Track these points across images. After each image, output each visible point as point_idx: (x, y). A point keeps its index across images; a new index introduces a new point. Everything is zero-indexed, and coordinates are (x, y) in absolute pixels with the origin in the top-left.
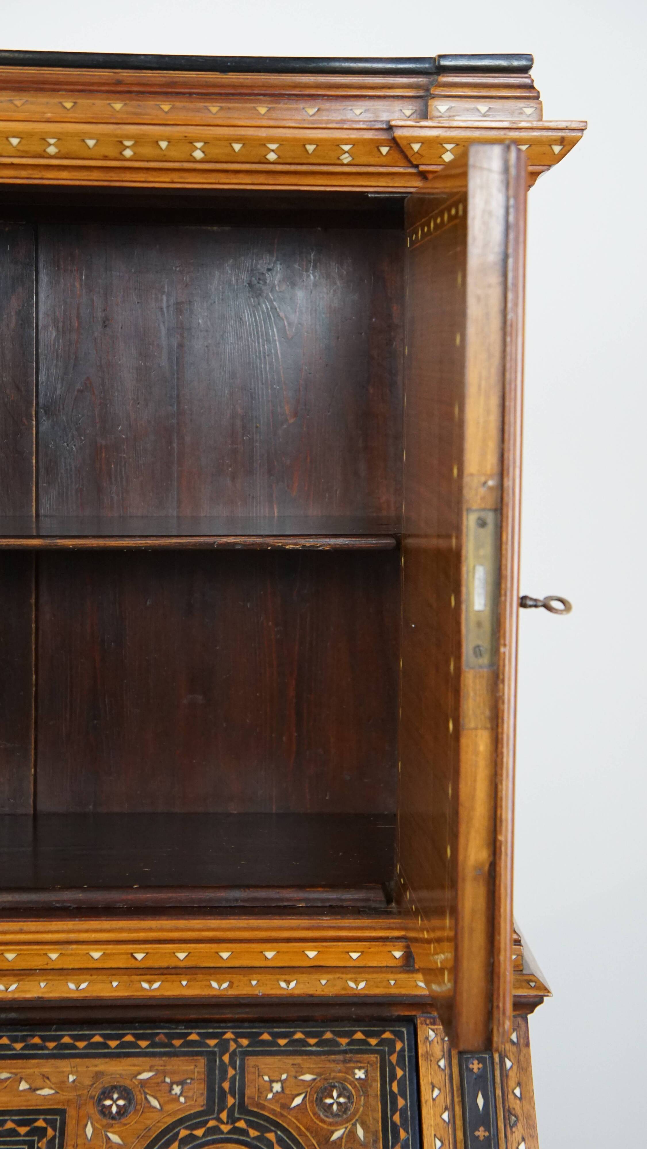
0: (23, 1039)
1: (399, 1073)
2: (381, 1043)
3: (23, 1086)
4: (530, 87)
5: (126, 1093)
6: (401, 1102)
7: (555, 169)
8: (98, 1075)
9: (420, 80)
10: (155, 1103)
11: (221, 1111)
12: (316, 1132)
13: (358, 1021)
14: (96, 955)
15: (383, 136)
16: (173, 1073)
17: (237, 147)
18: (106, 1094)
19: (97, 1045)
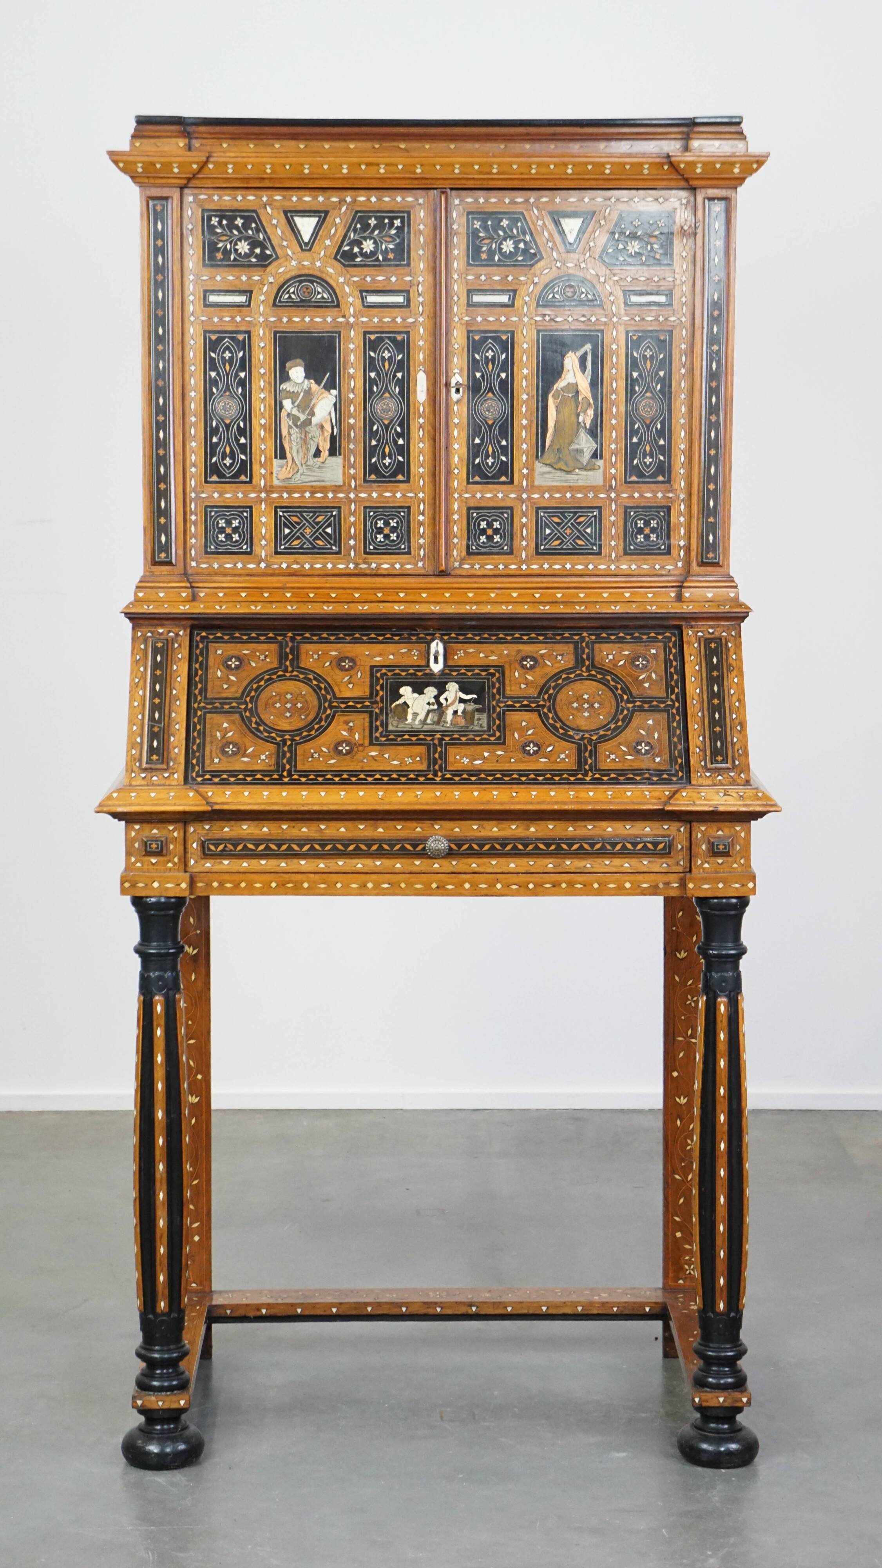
0: (479, 635)
1: (674, 651)
2: (665, 637)
3: (482, 655)
4: (742, 133)
5: (533, 659)
6: (674, 663)
7: (754, 175)
8: (519, 651)
9: (685, 129)
10: (549, 663)
11: (582, 667)
12: (631, 676)
13: (653, 627)
14: (515, 595)
15: (665, 160)
16: (557, 651)
17: (590, 167)
18: (524, 659)
19: (517, 638)
